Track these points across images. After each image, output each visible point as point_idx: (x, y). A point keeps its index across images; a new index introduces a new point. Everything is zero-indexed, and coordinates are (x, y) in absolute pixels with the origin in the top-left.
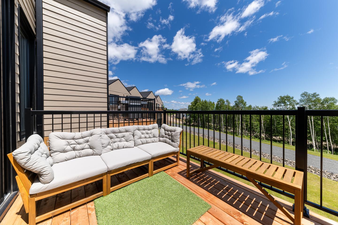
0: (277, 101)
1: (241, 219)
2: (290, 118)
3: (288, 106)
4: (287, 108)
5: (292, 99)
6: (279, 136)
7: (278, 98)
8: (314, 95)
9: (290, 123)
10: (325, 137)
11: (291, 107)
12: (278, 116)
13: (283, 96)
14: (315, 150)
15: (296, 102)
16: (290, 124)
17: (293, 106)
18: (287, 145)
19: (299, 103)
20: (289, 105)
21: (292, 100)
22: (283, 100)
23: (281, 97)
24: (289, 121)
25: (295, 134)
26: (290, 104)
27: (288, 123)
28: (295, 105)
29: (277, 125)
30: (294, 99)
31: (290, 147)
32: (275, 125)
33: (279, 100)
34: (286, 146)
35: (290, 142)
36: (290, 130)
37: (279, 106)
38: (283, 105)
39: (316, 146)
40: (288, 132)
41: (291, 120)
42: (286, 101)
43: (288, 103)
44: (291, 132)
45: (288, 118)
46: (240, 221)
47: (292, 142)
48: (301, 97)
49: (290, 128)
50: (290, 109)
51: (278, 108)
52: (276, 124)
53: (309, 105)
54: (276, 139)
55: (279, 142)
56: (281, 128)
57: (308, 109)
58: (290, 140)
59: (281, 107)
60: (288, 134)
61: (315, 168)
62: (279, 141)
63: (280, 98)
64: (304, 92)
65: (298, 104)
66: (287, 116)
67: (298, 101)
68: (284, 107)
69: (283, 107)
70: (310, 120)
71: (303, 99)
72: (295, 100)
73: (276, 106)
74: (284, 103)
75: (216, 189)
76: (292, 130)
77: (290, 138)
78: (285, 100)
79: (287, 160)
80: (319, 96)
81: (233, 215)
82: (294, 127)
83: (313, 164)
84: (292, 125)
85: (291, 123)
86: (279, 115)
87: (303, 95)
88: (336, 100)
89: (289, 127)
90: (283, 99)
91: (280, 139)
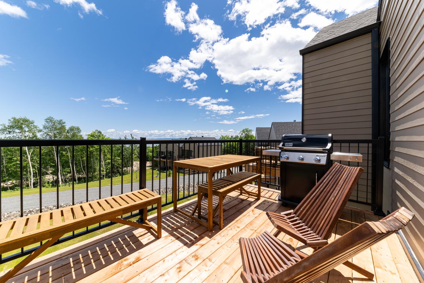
0: (7, 124)
1: (126, 265)
2: (29, 150)
3: (27, 133)
4: (25, 137)
5: (32, 123)
6: (10, 180)
7: (9, 120)
8: (60, 122)
9: (29, 157)
10: (70, 168)
11: (31, 135)
12: (9, 148)
13: (17, 117)
14: (61, 185)
15: (38, 129)
16: (29, 159)
17: (34, 134)
18: (26, 189)
19: (42, 130)
20: (28, 131)
21: (32, 125)
22: (18, 124)
23: (14, 119)
24: (28, 154)
25: (37, 172)
26: (30, 131)
27: (27, 158)
28: (37, 133)
29: (8, 163)
30: (35, 124)
31: (32, 191)
32: (4, 163)
33: (11, 124)
34: (25, 191)
35: (30, 184)
36: (29, 168)
37: (10, 132)
38: (17, 131)
39: (62, 180)
40: (27, 171)
41: (30, 153)
42: (24, 126)
43: (27, 129)
44: (32, 170)
45: (26, 150)
46: (127, 266)
47: (33, 183)
48: (46, 123)
49: (31, 165)
50: (29, 137)
51: (9, 135)
52: (5, 161)
53: (54, 133)
54: (6, 186)
55: (12, 190)
56: (15, 167)
57: (53, 139)
58: (30, 181)
59: (15, 135)
60: (27, 173)
61: (67, 205)
62: (12, 188)
63: (12, 120)
64: (49, 117)
65: (40, 131)
66: (25, 148)
67: (41, 128)
68: (21, 134)
69: (18, 134)
70: (55, 152)
71: (47, 125)
72: (36, 126)
73: (5, 133)
74: (21, 128)
75: (63, 277)
76: (33, 167)
77: (30, 179)
78: (22, 124)
79: (32, 209)
80: (65, 124)
81: (117, 271)
82: (35, 163)
83: (64, 201)
84: (33, 159)
85: (31, 157)
86: (12, 147)
87: (48, 121)
88: (80, 130)
89: (29, 163)
90: (19, 122)
91: (14, 184)
